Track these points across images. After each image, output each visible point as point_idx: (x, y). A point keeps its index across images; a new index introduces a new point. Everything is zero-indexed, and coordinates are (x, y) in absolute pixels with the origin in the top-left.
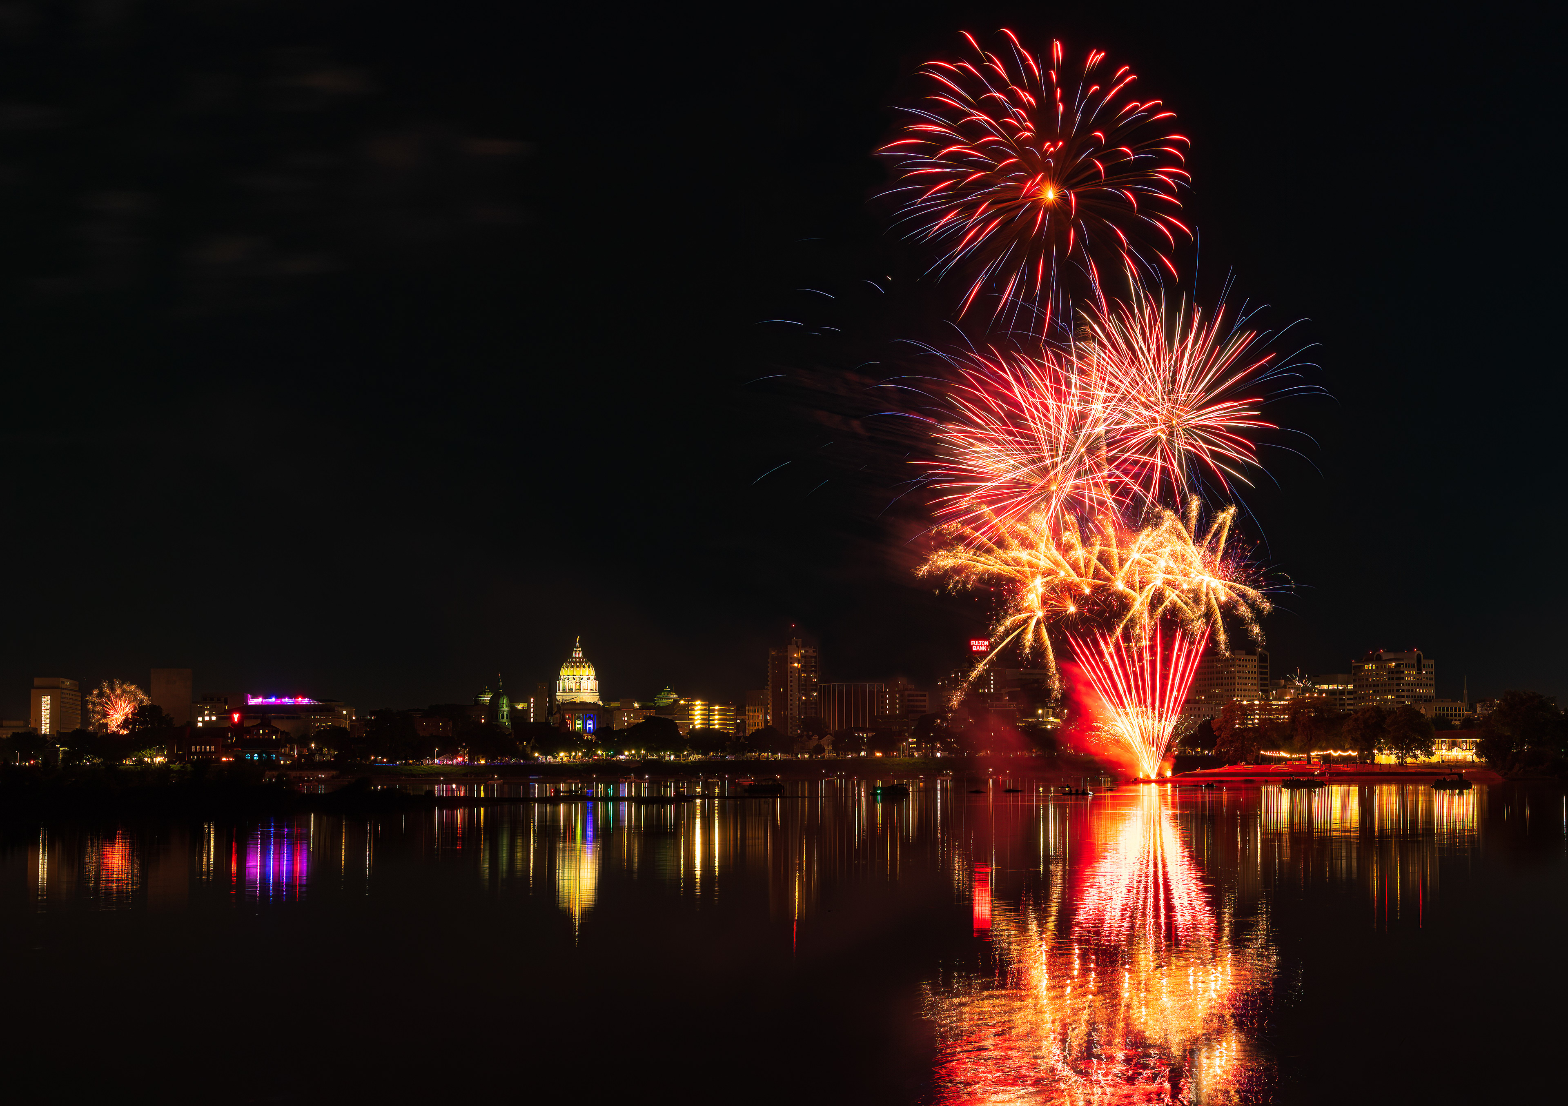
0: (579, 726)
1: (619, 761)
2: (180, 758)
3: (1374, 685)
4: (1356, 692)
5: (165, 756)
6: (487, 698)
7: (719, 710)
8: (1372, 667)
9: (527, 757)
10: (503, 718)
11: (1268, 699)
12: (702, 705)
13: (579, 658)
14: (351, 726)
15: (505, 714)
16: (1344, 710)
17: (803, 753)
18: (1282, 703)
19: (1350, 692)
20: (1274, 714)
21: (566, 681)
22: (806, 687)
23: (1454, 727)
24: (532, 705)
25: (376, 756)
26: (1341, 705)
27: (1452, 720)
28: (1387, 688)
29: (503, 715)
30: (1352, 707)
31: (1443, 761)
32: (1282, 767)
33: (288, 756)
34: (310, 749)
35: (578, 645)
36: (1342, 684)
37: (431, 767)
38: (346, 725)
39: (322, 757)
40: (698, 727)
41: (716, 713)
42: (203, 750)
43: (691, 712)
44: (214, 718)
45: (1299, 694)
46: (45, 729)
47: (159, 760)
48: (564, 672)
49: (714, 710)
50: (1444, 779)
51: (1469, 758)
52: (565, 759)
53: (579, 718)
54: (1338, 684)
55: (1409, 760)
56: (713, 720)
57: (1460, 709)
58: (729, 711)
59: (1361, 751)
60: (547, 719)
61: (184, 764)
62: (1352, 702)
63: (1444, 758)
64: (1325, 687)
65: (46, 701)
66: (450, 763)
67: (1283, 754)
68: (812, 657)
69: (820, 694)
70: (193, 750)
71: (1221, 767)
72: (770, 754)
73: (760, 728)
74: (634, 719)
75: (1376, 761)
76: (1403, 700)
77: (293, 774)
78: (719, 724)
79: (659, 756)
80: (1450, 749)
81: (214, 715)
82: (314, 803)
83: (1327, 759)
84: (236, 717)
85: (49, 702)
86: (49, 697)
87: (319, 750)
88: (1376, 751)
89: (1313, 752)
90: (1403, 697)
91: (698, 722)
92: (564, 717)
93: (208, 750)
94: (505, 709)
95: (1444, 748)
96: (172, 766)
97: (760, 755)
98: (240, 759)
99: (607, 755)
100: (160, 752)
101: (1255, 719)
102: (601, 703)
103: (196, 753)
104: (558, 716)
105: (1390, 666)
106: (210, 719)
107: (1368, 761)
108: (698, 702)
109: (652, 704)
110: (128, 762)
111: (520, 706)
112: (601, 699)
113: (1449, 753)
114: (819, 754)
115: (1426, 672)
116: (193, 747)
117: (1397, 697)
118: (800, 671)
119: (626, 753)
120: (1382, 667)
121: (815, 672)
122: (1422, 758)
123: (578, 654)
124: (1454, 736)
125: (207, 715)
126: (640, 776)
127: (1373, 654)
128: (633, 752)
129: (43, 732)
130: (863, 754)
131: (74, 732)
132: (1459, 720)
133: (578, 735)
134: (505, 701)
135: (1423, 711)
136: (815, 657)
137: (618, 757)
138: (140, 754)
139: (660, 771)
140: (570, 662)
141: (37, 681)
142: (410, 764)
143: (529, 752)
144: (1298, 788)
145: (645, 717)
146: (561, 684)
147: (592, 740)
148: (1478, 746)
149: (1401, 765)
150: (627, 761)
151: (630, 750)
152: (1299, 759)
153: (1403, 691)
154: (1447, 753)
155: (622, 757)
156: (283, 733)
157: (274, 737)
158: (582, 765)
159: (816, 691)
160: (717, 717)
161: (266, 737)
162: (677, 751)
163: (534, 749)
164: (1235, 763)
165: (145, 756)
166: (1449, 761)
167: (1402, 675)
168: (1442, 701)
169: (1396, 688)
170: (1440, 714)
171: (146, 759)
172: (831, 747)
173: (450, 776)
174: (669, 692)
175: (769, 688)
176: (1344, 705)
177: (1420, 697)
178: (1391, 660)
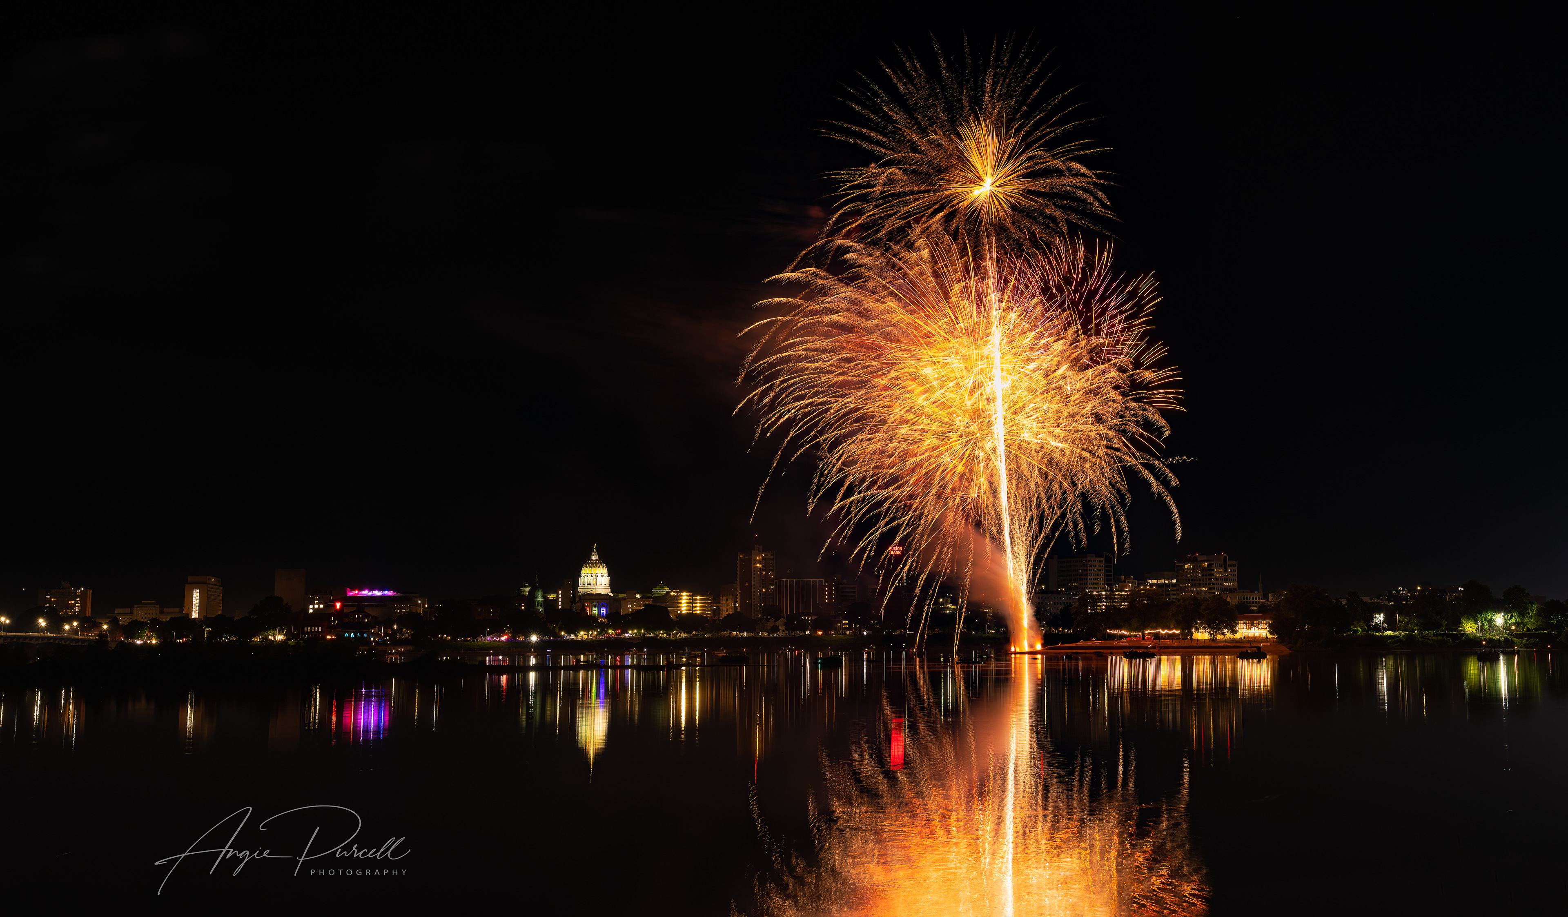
0: (595, 612)
1: (625, 638)
2: (295, 637)
3: (1191, 580)
4: (1179, 585)
5: (284, 635)
6: (526, 591)
7: (700, 600)
8: (1190, 566)
9: (556, 635)
10: (538, 606)
11: (1111, 590)
12: (687, 596)
13: (596, 560)
14: (424, 612)
15: (540, 602)
16: (1169, 599)
17: (763, 631)
18: (1123, 593)
19: (1174, 585)
20: (1116, 602)
21: (586, 578)
22: (765, 581)
23: (1253, 612)
24: (560, 596)
25: (443, 635)
26: (1167, 595)
27: (1251, 606)
28: (1202, 582)
29: (538, 603)
30: (1175, 597)
31: (1245, 637)
32: (1123, 643)
33: (377, 635)
34: (393, 629)
35: (595, 551)
36: (1168, 579)
37: (483, 643)
38: (421, 611)
39: (401, 635)
40: (684, 612)
41: (698, 601)
42: (313, 630)
43: (680, 601)
44: (321, 606)
45: (1135, 587)
46: (195, 614)
47: (280, 637)
48: (585, 571)
49: (696, 600)
50: (1247, 651)
51: (1264, 635)
52: (585, 637)
53: (595, 605)
54: (1164, 579)
55: (1219, 637)
56: (696, 607)
57: (1256, 598)
58: (708, 600)
59: (1183, 630)
60: (571, 606)
61: (298, 641)
62: (1175, 593)
63: (1245, 635)
64: (1155, 581)
65: (196, 593)
66: (498, 640)
67: (1124, 632)
68: (770, 559)
69: (776, 587)
70: (306, 630)
71: (1077, 642)
72: (738, 633)
73: (731, 613)
74: (637, 606)
75: (1194, 637)
76: (1213, 591)
77: (380, 648)
78: (700, 610)
79: (655, 634)
80: (1249, 629)
81: (322, 604)
82: (394, 670)
83: (1157, 636)
84: (338, 605)
85: (198, 594)
86: (198, 590)
87: (400, 630)
88: (1194, 630)
89: (1146, 631)
90: (1214, 589)
91: (684, 609)
92: (584, 606)
93: (316, 630)
94: (540, 599)
95: (1245, 628)
96: (289, 642)
97: (730, 633)
98: (340, 637)
99: (616, 633)
100: (281, 632)
101: (1102, 605)
102: (611, 594)
103: (307, 633)
104: (579, 604)
105: (1204, 566)
106: (319, 606)
107: (1188, 637)
108: (684, 594)
109: (650, 595)
110: (256, 639)
111: (551, 597)
112: (612, 591)
113: (1249, 631)
114: (775, 633)
115: (1231, 570)
116: (306, 628)
117: (1209, 589)
118: (761, 570)
119: (630, 632)
120: (1197, 566)
121: (772, 570)
122: (1229, 635)
123: (595, 557)
124: (1252, 619)
125: (317, 604)
126: (640, 649)
127: (1191, 556)
128: (635, 631)
129: (193, 617)
130: (808, 632)
131: (216, 616)
132: (1256, 606)
133: (594, 618)
134: (540, 593)
135: (1229, 600)
136: (773, 559)
137: (624, 635)
138: (266, 633)
139: (655, 646)
140: (589, 564)
141: (190, 579)
142: (469, 641)
143: (557, 632)
144: (1136, 658)
145: (644, 605)
146: (582, 580)
147: (604, 622)
148: (1270, 626)
149: (1213, 640)
150: (631, 638)
151: (633, 630)
152: (1136, 636)
153: (1214, 584)
154: (1247, 631)
155: (627, 635)
156: (372, 617)
157: (366, 620)
158: (597, 641)
159: (773, 585)
160: (698, 605)
161: (360, 620)
162: (668, 630)
163: (561, 629)
164: (1088, 639)
165: (269, 635)
166: (1249, 637)
167: (1213, 572)
168: (1243, 592)
169: (1208, 582)
170: (1241, 602)
171: (270, 637)
172: (784, 628)
173: (498, 649)
174: (663, 586)
175: (738, 583)
176: (1169, 595)
177: (1227, 589)
178: (1204, 561)
